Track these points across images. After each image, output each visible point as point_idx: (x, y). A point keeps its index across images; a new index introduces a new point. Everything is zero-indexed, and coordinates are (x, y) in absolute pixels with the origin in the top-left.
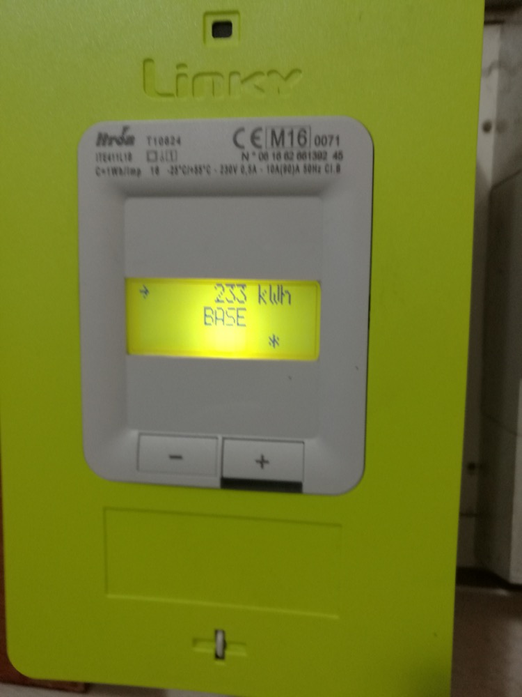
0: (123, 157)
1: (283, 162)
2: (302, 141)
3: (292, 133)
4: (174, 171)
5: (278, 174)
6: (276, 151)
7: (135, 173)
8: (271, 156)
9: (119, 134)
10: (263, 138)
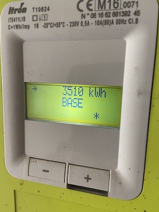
0: (21, 20)
1: (104, 18)
2: (116, 5)
4: (46, 26)
5: (101, 26)
6: (101, 12)
7: (27, 27)
8: (97, 16)
9: (19, 7)
10: (93, 5)
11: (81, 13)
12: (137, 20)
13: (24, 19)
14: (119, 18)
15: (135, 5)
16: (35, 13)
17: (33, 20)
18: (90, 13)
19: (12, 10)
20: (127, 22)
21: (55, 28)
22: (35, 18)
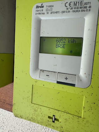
1: (76, 9)
2: (81, 4)
3: (79, 2)
4: (51, 13)
5: (75, 12)
6: (75, 7)
7: (44, 14)
8: (73, 8)
9: (41, 6)
10: (72, 4)
11: (66, 8)
12: (90, 10)
13: (42, 10)
14: (82, 9)
15: (89, 3)
16: (47, 8)
17: (46, 11)
18: (70, 7)
19: (37, 7)
20: (86, 11)
21: (55, 14)
22: (47, 10)
